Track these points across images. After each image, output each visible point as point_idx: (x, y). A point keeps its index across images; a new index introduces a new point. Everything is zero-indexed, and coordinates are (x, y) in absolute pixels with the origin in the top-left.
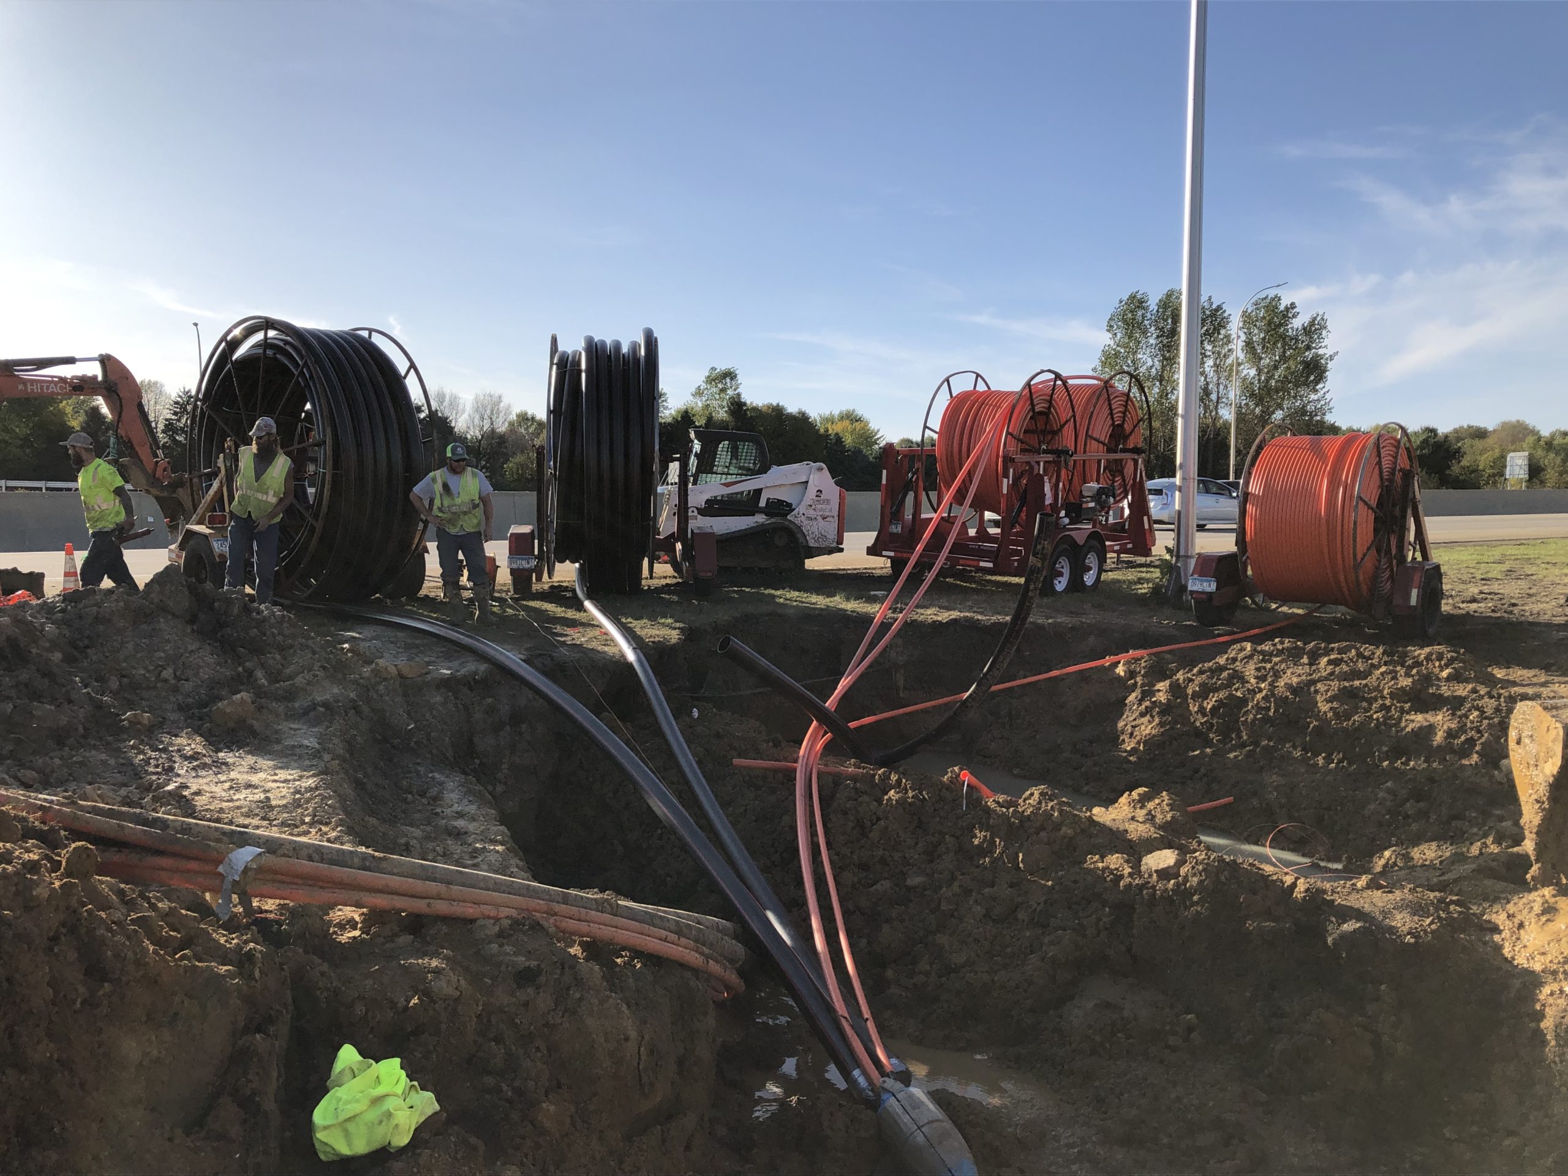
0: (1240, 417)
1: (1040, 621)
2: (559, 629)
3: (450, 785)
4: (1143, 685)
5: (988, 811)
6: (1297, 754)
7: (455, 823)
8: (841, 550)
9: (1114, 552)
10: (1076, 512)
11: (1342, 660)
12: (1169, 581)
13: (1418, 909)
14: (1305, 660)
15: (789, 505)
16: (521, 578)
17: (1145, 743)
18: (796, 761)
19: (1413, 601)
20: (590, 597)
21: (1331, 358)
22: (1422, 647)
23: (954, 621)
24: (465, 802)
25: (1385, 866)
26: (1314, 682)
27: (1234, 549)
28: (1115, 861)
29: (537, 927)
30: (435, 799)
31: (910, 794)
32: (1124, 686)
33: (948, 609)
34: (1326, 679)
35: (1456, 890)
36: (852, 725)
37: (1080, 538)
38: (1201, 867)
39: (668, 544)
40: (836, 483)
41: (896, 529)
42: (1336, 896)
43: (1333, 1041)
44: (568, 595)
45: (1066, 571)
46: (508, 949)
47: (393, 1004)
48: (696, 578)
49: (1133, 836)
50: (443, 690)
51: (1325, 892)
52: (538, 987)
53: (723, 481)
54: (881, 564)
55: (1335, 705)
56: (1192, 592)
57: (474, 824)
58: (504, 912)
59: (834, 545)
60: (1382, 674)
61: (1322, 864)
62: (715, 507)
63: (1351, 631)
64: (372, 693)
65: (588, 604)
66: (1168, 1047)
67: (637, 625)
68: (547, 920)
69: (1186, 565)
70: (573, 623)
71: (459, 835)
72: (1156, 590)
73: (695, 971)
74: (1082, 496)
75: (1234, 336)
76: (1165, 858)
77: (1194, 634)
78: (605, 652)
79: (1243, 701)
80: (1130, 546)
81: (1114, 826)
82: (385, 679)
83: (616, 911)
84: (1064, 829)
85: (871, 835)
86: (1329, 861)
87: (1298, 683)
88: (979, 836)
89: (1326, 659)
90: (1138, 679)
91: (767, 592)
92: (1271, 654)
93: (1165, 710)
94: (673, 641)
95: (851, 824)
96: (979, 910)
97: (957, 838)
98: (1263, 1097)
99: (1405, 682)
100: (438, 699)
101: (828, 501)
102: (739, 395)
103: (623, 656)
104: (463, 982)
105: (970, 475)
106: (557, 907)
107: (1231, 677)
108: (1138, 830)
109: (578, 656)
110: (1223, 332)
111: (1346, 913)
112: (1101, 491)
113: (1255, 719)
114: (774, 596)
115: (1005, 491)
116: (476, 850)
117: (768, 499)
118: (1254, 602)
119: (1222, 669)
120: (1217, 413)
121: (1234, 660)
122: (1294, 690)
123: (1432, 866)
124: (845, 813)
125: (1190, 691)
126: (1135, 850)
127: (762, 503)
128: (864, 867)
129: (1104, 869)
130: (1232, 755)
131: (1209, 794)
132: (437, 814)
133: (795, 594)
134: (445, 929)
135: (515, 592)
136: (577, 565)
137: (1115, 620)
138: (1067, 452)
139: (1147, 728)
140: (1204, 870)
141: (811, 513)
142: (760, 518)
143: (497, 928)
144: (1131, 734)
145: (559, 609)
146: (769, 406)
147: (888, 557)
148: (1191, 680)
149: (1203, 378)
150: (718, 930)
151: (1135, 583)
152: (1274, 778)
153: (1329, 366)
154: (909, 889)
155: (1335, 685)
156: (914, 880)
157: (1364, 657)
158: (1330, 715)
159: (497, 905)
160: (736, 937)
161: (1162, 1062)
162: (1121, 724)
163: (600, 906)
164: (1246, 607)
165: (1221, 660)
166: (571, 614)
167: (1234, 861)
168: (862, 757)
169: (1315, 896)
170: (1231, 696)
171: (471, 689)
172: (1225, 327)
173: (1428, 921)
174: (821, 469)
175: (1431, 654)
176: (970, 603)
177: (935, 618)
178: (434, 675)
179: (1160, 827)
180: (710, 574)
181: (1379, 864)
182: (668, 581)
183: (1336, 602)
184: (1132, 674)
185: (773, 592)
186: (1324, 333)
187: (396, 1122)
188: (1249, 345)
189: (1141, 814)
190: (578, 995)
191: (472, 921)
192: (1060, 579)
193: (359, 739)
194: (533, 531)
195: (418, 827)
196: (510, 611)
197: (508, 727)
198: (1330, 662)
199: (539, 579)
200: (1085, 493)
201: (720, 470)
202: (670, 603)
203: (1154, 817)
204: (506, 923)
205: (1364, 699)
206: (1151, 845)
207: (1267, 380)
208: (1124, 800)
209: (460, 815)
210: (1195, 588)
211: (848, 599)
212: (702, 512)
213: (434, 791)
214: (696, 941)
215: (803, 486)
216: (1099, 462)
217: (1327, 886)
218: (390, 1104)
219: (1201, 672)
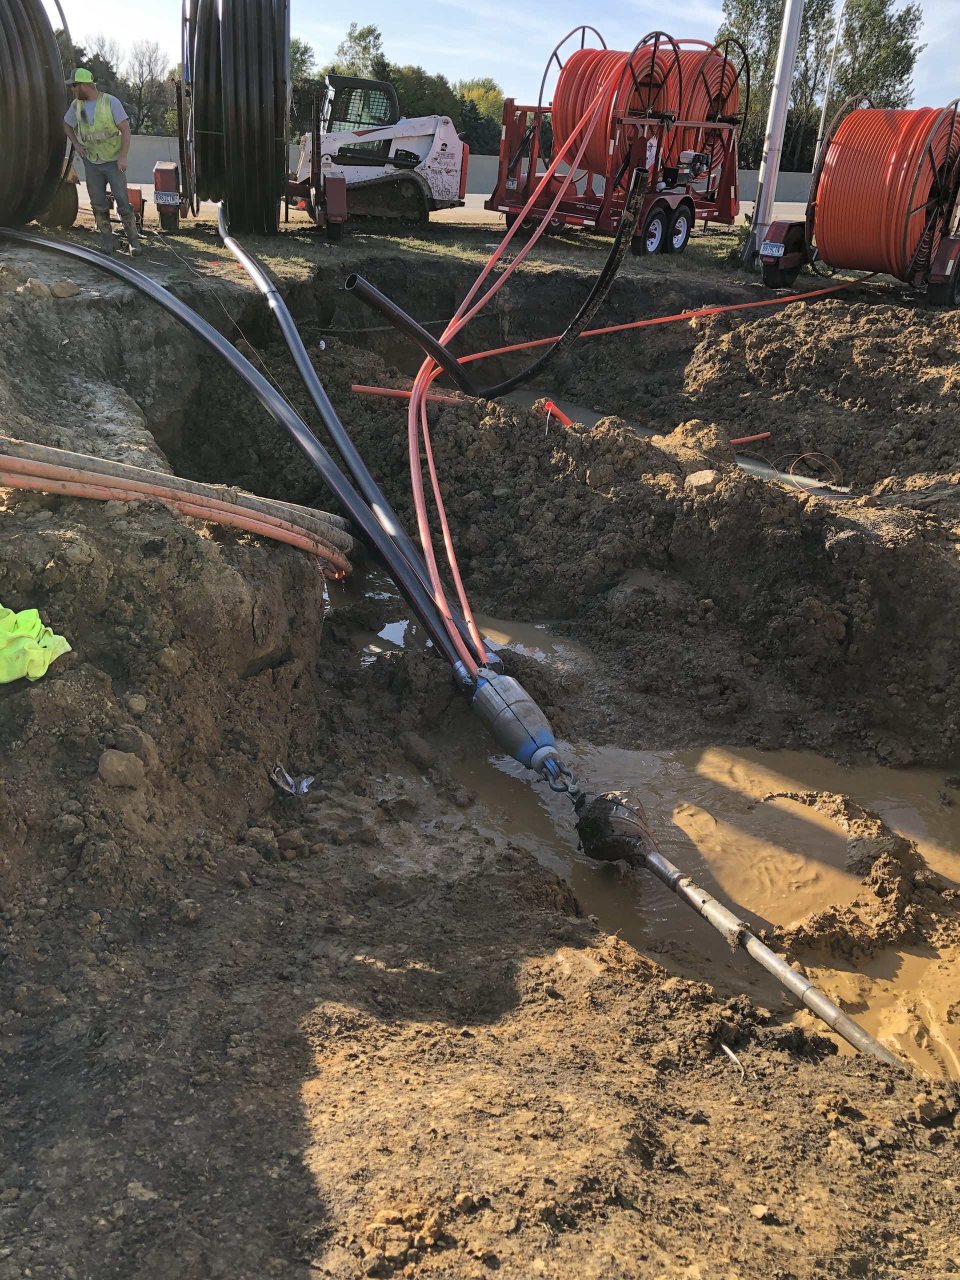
0: (832, 106)
1: (630, 277)
2: (200, 262)
3: (102, 394)
4: (709, 337)
5: (565, 436)
6: (829, 398)
7: (105, 426)
8: (462, 204)
9: (702, 218)
10: (672, 176)
11: (878, 320)
12: (745, 246)
13: (901, 523)
14: (848, 319)
15: (417, 157)
16: (168, 215)
17: (705, 386)
18: (410, 389)
19: (948, 272)
20: (230, 234)
21: (920, 49)
22: (947, 312)
23: (556, 273)
24: (115, 409)
25: (883, 491)
26: (852, 338)
27: (803, 218)
28: (664, 479)
29: (161, 508)
30: (88, 405)
31: (502, 420)
32: (695, 336)
33: (552, 262)
34: (863, 335)
35: (934, 510)
36: (460, 360)
37: (673, 201)
38: (732, 484)
39: (302, 190)
40: (461, 138)
41: (512, 185)
42: (838, 511)
43: (816, 621)
44: (213, 232)
45: (658, 234)
46: (136, 526)
47: (32, 567)
48: (327, 222)
49: (682, 459)
50: (93, 310)
51: (830, 507)
52: (163, 558)
53: (356, 129)
54: (496, 219)
55: (866, 357)
56: (763, 256)
57: (124, 428)
58: (132, 495)
59: (456, 199)
60: (910, 333)
61: (833, 488)
62: (345, 156)
63: (891, 296)
64: (27, 309)
65: (228, 241)
66: (687, 623)
67: (271, 262)
68: (172, 503)
69: (761, 231)
70: (214, 258)
71: (108, 436)
72: (734, 254)
73: (306, 553)
74: (679, 162)
75: (837, 21)
76: (706, 477)
77: (761, 294)
78: (239, 285)
79: (791, 352)
80: (716, 214)
81: (667, 451)
82: (39, 297)
83: (235, 501)
84: (626, 452)
85: (467, 453)
86: (839, 485)
87: (840, 338)
88: (557, 457)
89: (865, 318)
90: (707, 331)
91: (393, 239)
92: (820, 313)
93: (727, 357)
94: (303, 278)
95: (450, 444)
96: (550, 516)
97: (538, 458)
98: (755, 660)
99: (927, 340)
100: (89, 318)
101: (452, 156)
102: (382, 55)
103: (257, 288)
104: (94, 551)
105: (581, 134)
106: (180, 494)
107: (784, 331)
108: (686, 454)
109: (215, 286)
110: (827, 15)
111: (842, 525)
112: (696, 159)
113: (799, 368)
114: (399, 244)
115: (611, 153)
116: (120, 449)
117: (397, 150)
118: (814, 269)
119: (777, 324)
120: (812, 100)
121: (789, 316)
122: (835, 344)
123: (920, 492)
124: (446, 435)
125: (748, 342)
126: (681, 470)
127: (392, 154)
128: (459, 479)
129: (653, 486)
130: (774, 398)
131: (751, 430)
132: (89, 418)
133: (417, 243)
134: (80, 508)
135: (163, 228)
136: (219, 204)
137: (695, 278)
138: (670, 118)
139: (709, 373)
140: (736, 486)
141: (436, 166)
142: (389, 169)
143: (126, 509)
144: (695, 378)
145: (202, 245)
146: (410, 69)
147: (504, 212)
148: (750, 332)
149: (803, 64)
150: (330, 523)
151: (717, 248)
152: (805, 417)
153: (917, 57)
154: (495, 498)
155: (869, 340)
156: (499, 491)
157: (898, 318)
158: (861, 366)
159: (125, 490)
160: (347, 530)
161: (681, 634)
162: (687, 370)
163: (221, 496)
164: (806, 274)
165: (778, 317)
166: (212, 249)
167: (761, 481)
168: (467, 389)
169: (821, 508)
170: (781, 348)
171: (119, 310)
172: (829, 11)
173: (907, 531)
174: (447, 123)
175: (953, 317)
176: (572, 258)
177: (540, 270)
178: (85, 296)
179: (705, 452)
180: (340, 219)
181: (878, 490)
182: (305, 226)
183: (885, 272)
184: (702, 326)
185: (398, 240)
186: (918, 23)
187: (30, 658)
188: (849, 33)
189: (691, 441)
190: (198, 566)
191: (104, 502)
192: (652, 240)
193: (15, 349)
194: (177, 169)
195: (71, 428)
196: (157, 244)
197: (153, 347)
198: (868, 321)
199: (184, 215)
200: (682, 160)
201: (353, 118)
202: (304, 244)
203: (701, 444)
204: (135, 505)
205: (891, 353)
206: (695, 467)
207: (860, 70)
208: (678, 429)
209: (110, 420)
210: (765, 253)
211: (464, 250)
212: (336, 160)
213: (86, 399)
214: (308, 529)
215: (430, 138)
216: (698, 129)
217: (834, 503)
218: (25, 644)
219: (760, 326)
